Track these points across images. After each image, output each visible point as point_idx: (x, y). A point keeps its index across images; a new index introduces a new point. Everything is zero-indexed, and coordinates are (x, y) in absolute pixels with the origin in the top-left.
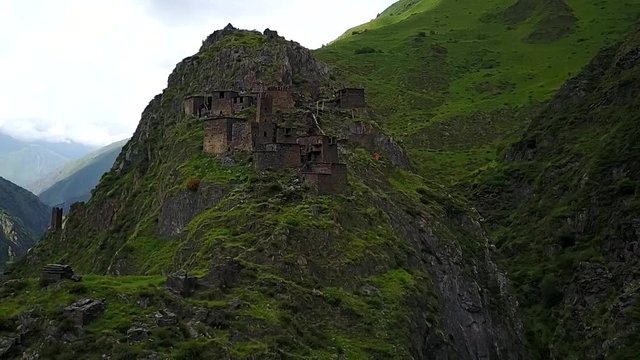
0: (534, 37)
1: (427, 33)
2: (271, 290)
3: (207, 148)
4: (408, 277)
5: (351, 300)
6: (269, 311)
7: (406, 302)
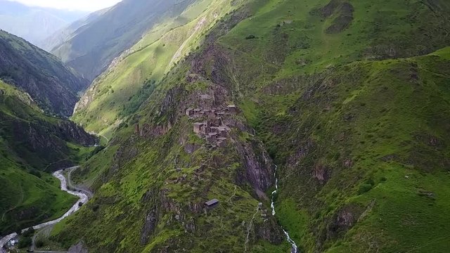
0: (330, 30)
1: (281, 25)
2: (210, 170)
3: (194, 131)
4: (238, 164)
5: (226, 171)
6: (210, 174)
7: (236, 170)
